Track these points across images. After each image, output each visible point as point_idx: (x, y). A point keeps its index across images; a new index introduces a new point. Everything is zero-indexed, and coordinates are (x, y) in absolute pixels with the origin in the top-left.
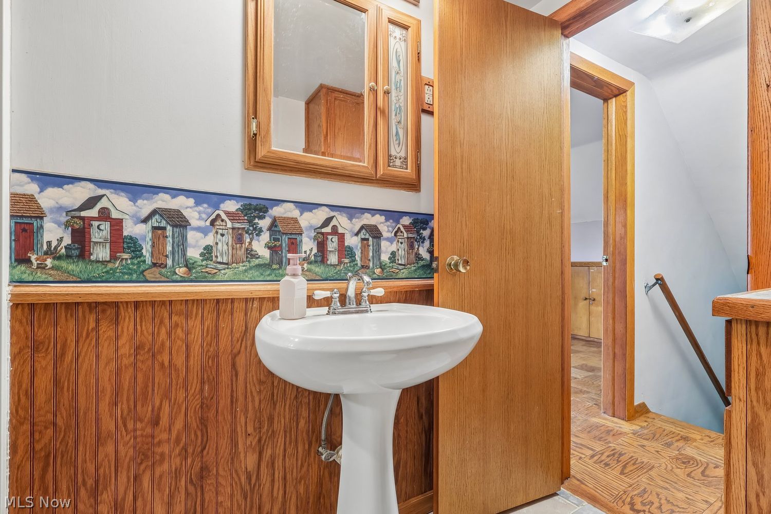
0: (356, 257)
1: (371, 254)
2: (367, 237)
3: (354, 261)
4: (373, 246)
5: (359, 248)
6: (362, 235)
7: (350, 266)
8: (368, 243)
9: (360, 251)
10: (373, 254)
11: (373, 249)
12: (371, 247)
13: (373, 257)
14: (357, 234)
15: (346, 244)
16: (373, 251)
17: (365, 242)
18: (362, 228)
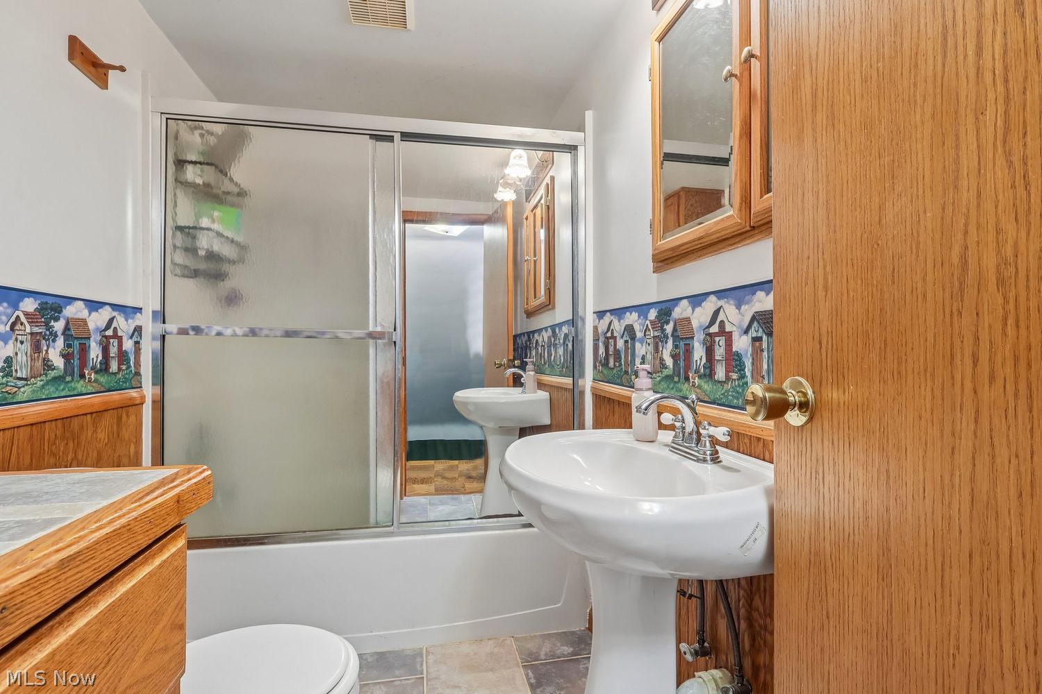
0: (746, 370)
1: (765, 366)
2: (759, 335)
3: (744, 378)
4: (768, 351)
5: (749, 355)
6: (753, 333)
7: (739, 385)
8: (761, 345)
9: (751, 360)
10: (768, 365)
11: (768, 357)
12: (765, 353)
13: (768, 371)
14: (746, 332)
15: (734, 350)
16: (768, 361)
17: (757, 344)
18: (753, 319)
